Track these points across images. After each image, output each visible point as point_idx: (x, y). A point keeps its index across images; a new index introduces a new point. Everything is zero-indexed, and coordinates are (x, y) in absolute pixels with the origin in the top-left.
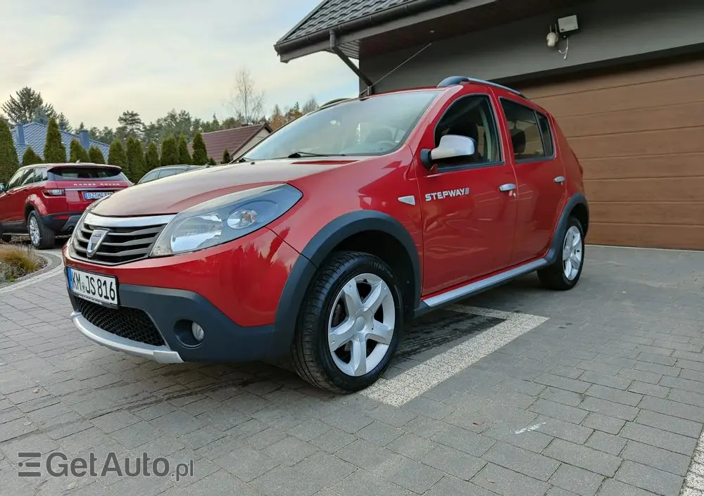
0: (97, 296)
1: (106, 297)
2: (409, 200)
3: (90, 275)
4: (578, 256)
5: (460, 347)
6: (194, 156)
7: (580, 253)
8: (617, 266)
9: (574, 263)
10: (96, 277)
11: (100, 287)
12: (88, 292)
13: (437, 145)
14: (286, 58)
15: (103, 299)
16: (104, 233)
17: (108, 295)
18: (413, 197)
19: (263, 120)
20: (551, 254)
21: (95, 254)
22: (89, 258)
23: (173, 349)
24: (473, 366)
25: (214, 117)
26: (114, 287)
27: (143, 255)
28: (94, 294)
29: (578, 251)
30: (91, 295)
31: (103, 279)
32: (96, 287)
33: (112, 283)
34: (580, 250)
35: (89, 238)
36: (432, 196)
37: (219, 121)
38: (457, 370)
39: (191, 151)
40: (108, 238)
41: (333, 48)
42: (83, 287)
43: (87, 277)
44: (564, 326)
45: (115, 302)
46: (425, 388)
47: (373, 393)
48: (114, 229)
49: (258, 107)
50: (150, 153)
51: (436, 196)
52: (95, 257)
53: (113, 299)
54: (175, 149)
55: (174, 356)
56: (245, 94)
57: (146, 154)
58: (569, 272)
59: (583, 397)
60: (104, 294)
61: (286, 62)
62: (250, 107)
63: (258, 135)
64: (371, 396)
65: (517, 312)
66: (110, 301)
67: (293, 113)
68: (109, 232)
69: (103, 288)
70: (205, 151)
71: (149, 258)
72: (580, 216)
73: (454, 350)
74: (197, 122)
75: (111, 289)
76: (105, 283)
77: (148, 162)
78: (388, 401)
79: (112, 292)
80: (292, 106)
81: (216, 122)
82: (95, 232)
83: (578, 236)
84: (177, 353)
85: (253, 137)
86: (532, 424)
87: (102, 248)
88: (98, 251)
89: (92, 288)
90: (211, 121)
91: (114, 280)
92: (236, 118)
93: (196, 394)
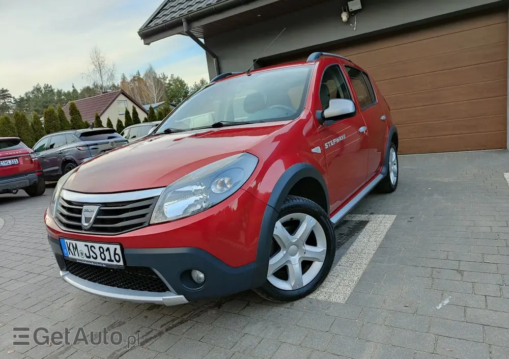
0: (99, 260)
1: (110, 260)
2: (317, 150)
3: (90, 244)
4: (395, 167)
5: (352, 247)
6: (71, 121)
7: (396, 166)
8: (412, 169)
9: (394, 172)
10: (97, 245)
11: (101, 253)
12: (89, 257)
13: (327, 107)
14: (148, 41)
15: (106, 262)
16: (96, 208)
17: (113, 258)
18: (319, 147)
19: (114, 86)
20: (384, 170)
21: (92, 227)
22: (85, 230)
23: (179, 294)
24: (373, 261)
25: (73, 87)
26: (119, 251)
27: (141, 224)
28: (96, 258)
29: (395, 164)
30: (92, 259)
31: (105, 246)
32: (98, 253)
33: (116, 249)
34: (396, 163)
35: (81, 214)
36: (328, 144)
37: (77, 90)
38: (365, 267)
39: (69, 118)
40: (100, 212)
41: (186, 32)
42: (82, 254)
43: (86, 245)
44: (409, 220)
45: (121, 263)
46: (353, 285)
47: (319, 295)
48: (105, 204)
49: (112, 76)
50: (35, 122)
51: (330, 143)
52: (92, 229)
53: (118, 261)
54: (55, 117)
55: (181, 299)
56: (100, 67)
57: (32, 124)
58: (393, 179)
59: (460, 272)
60: (108, 258)
61: (148, 44)
62: (105, 78)
63: (117, 99)
64: (320, 298)
65: (372, 214)
66: (115, 263)
67: (136, 78)
68: (101, 207)
69: (107, 253)
70: (80, 116)
71: (150, 225)
72: (395, 140)
73: (351, 250)
74: (59, 92)
75: (115, 254)
76: (108, 249)
77: (34, 129)
78: (333, 299)
79: (117, 256)
80: (135, 74)
81: (75, 91)
82: (85, 207)
83: (394, 153)
84: (183, 296)
85: (114, 101)
86: (442, 299)
87: (96, 221)
88: (93, 224)
89: (92, 254)
90: (71, 90)
91: (118, 247)
92: (91, 87)
93: (186, 321)
